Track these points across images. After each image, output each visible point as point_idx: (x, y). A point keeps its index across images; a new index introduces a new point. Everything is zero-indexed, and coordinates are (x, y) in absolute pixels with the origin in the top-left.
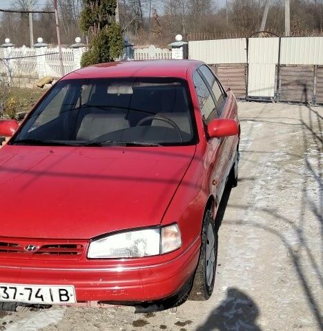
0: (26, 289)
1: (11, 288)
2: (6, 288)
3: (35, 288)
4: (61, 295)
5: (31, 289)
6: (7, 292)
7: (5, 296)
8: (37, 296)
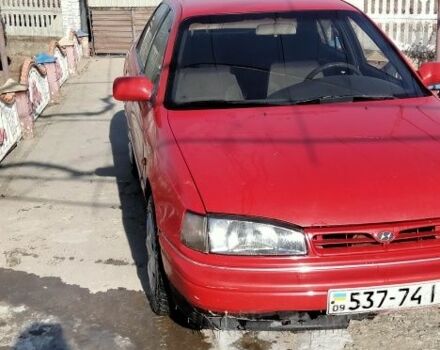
0: (401, 290)
1: (379, 292)
2: (371, 293)
3: (413, 287)
5: (407, 290)
6: (372, 298)
7: (368, 304)
8: (413, 299)
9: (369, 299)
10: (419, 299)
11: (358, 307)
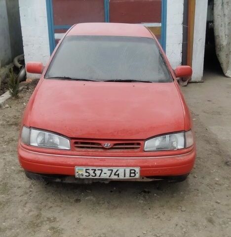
0: (109, 170)
1: (98, 170)
2: (95, 170)
3: (114, 169)
4: (131, 173)
5: (112, 170)
6: (95, 172)
7: (94, 175)
8: (115, 174)
9: (94, 172)
10: (118, 175)
11: (89, 176)
